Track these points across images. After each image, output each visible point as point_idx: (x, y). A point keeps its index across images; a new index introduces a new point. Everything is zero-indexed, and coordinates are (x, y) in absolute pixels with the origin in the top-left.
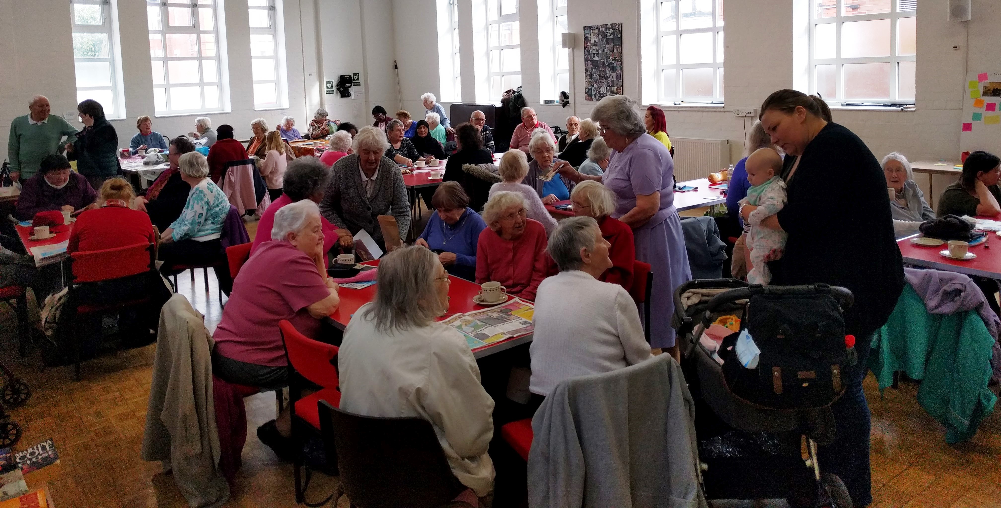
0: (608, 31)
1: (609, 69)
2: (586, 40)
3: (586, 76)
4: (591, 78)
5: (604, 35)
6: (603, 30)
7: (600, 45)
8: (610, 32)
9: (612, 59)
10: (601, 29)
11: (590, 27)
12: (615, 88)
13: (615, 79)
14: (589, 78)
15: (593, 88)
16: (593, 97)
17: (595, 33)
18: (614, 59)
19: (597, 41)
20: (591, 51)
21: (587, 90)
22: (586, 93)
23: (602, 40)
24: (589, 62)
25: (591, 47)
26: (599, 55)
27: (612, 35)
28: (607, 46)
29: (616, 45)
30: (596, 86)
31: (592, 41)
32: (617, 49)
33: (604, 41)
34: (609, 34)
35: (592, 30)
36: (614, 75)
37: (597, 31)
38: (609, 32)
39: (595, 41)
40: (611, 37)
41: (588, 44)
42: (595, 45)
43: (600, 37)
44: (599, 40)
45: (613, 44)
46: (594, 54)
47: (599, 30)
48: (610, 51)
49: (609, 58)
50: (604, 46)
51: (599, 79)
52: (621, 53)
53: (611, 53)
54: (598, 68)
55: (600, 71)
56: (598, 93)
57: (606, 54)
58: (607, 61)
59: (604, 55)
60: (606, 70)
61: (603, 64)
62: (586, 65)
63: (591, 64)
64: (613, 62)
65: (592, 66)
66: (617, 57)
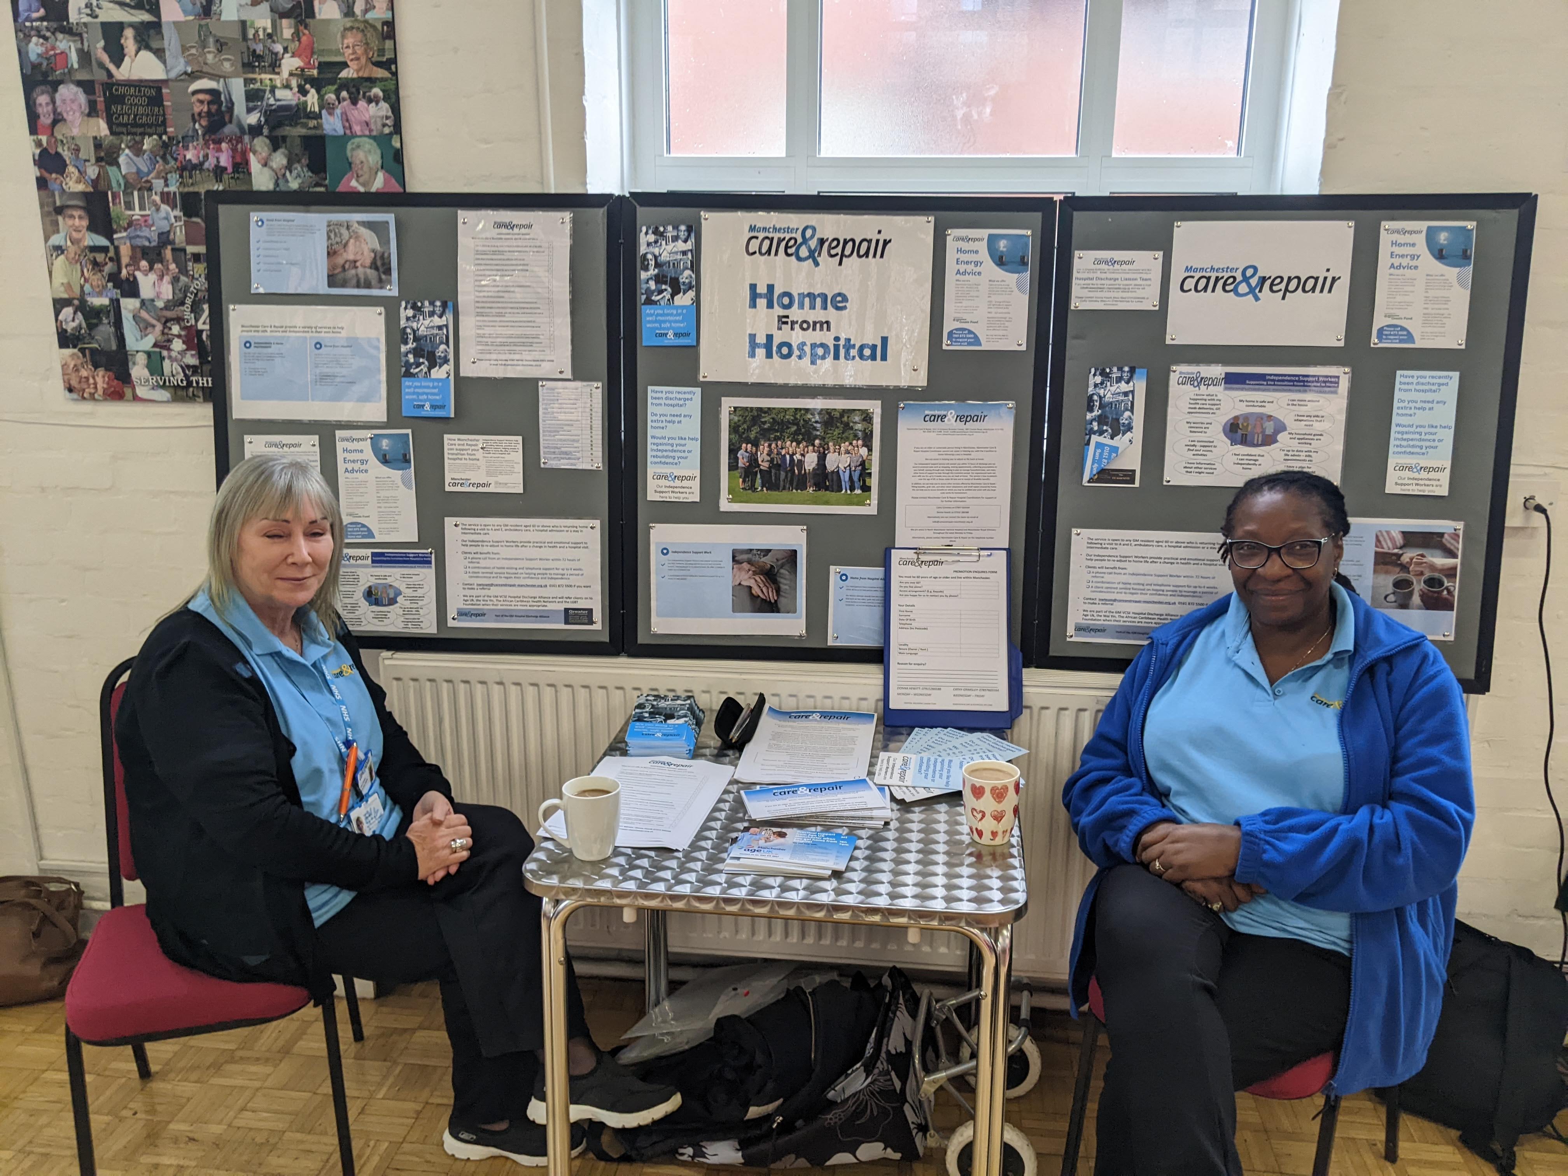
1: (279, 159)
9: (300, 74)
15: (129, 305)
16: (139, 370)
21: (71, 319)
22: (65, 339)
26: (170, 40)
48: (279, 14)
49: (274, 66)
51: (179, 236)
52: (389, 30)
53: (287, 29)
54: (165, 149)
55: (187, 169)
56: (178, 345)
57: (236, 34)
58: (253, 97)
59: (221, 45)
60: (241, 167)
62: (46, 120)
63: (92, 111)
64: (312, 99)
65: (101, 128)
66: (345, 65)
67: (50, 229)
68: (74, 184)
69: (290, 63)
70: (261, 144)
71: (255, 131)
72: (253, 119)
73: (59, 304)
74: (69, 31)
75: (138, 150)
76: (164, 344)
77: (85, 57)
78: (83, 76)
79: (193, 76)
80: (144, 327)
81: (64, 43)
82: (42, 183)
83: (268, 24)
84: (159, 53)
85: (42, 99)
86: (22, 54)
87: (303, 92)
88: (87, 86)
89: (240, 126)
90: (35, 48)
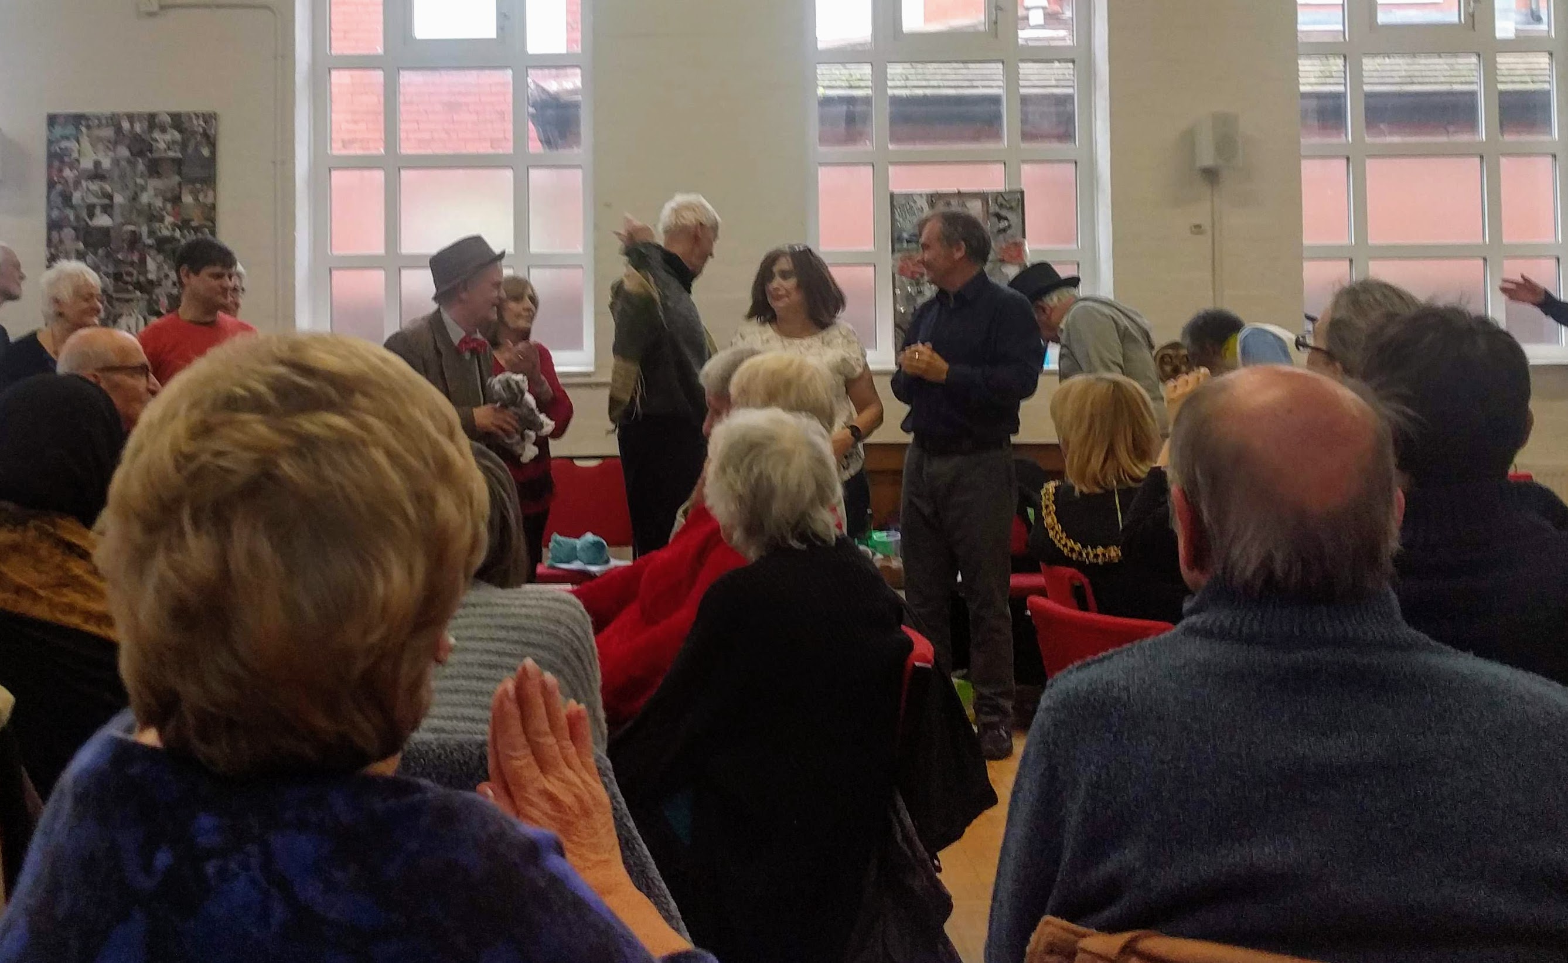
0: (157, 135)
1: (161, 258)
2: (56, 158)
5: (140, 147)
6: (138, 128)
7: (123, 176)
8: (168, 137)
10: (126, 125)
11: (78, 120)
17: (100, 139)
18: (181, 225)
19: (106, 163)
20: (77, 195)
23: (132, 163)
24: (68, 233)
25: (77, 183)
26: (117, 211)
27: (177, 148)
28: (154, 183)
29: (192, 181)
31: (87, 164)
32: (195, 194)
33: (141, 166)
34: (162, 145)
35: (88, 127)
37: (108, 133)
38: (163, 141)
39: (97, 164)
40: (171, 154)
41: (67, 173)
42: (97, 174)
43: (124, 152)
44: (116, 162)
45: (175, 179)
47: (119, 129)
48: (165, 200)
49: (162, 220)
50: (140, 181)
52: (213, 207)
53: (169, 206)
54: (108, 255)
55: (118, 263)
57: (146, 208)
58: (151, 233)
59: (140, 213)
60: (143, 261)
61: (134, 240)
62: (55, 242)
63: (77, 238)
64: (178, 234)
65: (81, 246)
66: (193, 220)
69: (169, 219)
71: (150, 247)
72: (150, 242)
74: (72, 207)
75: (95, 254)
77: (78, 217)
78: (75, 224)
79: (124, 225)
81: (69, 213)
83: (161, 205)
84: (111, 216)
85: (55, 234)
86: (49, 216)
87: (174, 230)
89: (145, 245)
90: (55, 214)
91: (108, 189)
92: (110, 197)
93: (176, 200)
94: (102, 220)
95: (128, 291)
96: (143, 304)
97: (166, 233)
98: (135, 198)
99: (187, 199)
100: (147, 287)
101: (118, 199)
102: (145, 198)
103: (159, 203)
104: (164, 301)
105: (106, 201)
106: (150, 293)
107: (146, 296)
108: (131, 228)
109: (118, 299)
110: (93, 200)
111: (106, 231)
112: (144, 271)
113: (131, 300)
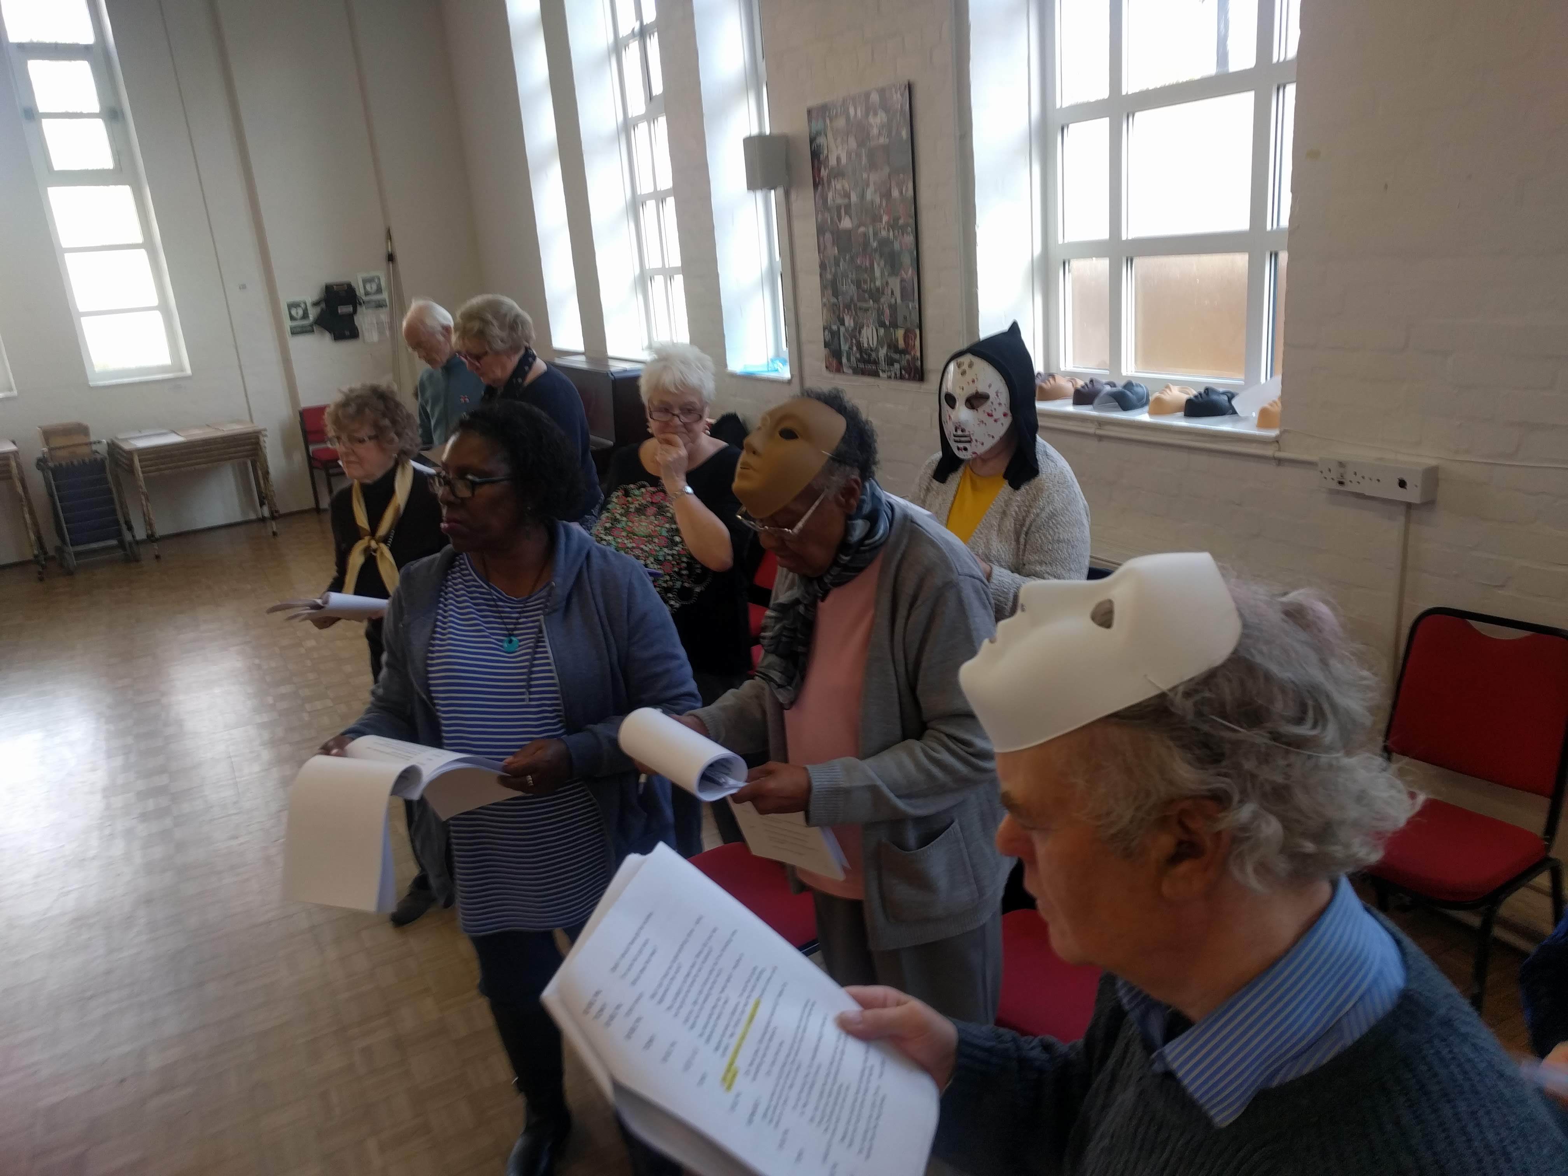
0: (871, 119)
1: (882, 263)
2: (816, 157)
3: (823, 287)
4: (836, 294)
5: (862, 136)
6: (859, 113)
7: (854, 171)
9: (888, 223)
10: (852, 111)
11: (824, 111)
12: (900, 333)
13: (899, 300)
14: (829, 292)
15: (842, 329)
16: (844, 360)
17: (838, 131)
18: (893, 225)
19: (844, 160)
20: (830, 195)
21: (828, 337)
22: (826, 345)
23: (858, 155)
24: (828, 236)
25: (829, 182)
26: (854, 211)
27: (885, 132)
28: (874, 177)
29: (896, 171)
30: (849, 322)
31: (833, 161)
32: (900, 185)
33: (864, 160)
34: (875, 131)
35: (831, 118)
36: (895, 284)
37: (842, 122)
38: (876, 123)
39: (838, 159)
40: (882, 140)
41: (824, 173)
42: (840, 173)
43: (852, 143)
44: (849, 155)
45: (887, 170)
46: (839, 208)
47: (848, 117)
48: (882, 195)
49: (880, 219)
50: (865, 176)
51: (855, 298)
52: (914, 200)
53: (884, 202)
54: (852, 259)
55: (858, 268)
56: (855, 348)
57: (870, 206)
58: (875, 234)
59: (867, 212)
60: (872, 266)
61: (866, 244)
62: (822, 247)
63: (834, 244)
64: (891, 235)
65: (836, 251)
66: (900, 217)
67: (823, 295)
68: (829, 276)
69: (885, 218)
70: (877, 256)
71: (876, 250)
72: (875, 244)
73: (824, 329)
74: (828, 210)
75: (845, 260)
76: (851, 348)
77: (832, 220)
78: (831, 228)
79: (859, 226)
80: (846, 339)
81: (827, 216)
82: (821, 276)
84: (850, 217)
85: (821, 239)
86: (817, 220)
87: (889, 230)
88: (832, 233)
89: (872, 249)
90: (820, 217)
91: (847, 186)
92: (847, 196)
93: (887, 195)
94: (846, 223)
95: (866, 301)
96: (875, 314)
97: (884, 233)
98: (862, 196)
99: (895, 193)
100: (876, 295)
101: (854, 198)
102: (869, 195)
103: (878, 200)
104: (887, 312)
105: (846, 201)
106: (876, 301)
107: (876, 306)
108: (862, 229)
109: (860, 309)
110: (839, 201)
111: (848, 232)
112: (873, 280)
113: (867, 310)
